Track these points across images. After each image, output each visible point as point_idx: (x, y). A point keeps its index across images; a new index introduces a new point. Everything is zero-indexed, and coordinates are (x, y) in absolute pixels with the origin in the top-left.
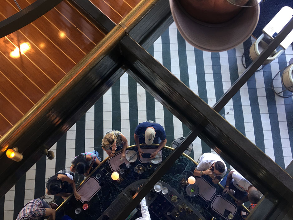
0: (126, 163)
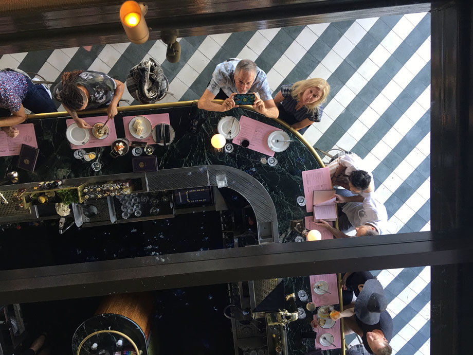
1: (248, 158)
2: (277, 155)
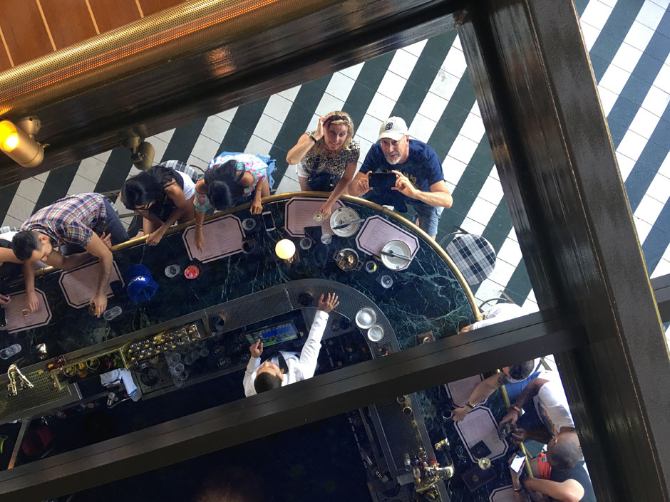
0: (323, 230)
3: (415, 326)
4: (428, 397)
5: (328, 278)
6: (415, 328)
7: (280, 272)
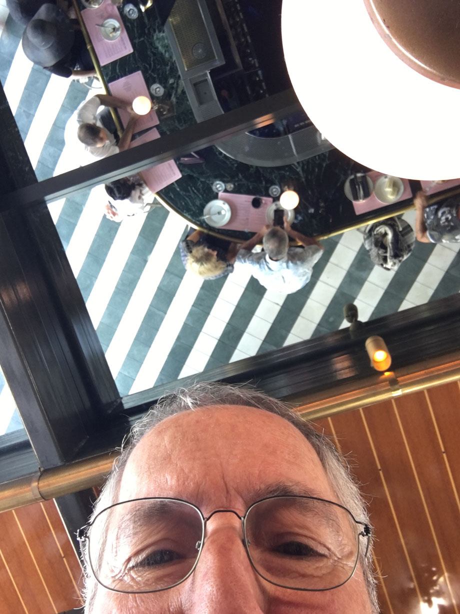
1: (249, 184)
2: (216, 197)
3: (177, 124)
4: (162, 54)
5: (257, 167)
6: (176, 121)
7: (301, 173)
